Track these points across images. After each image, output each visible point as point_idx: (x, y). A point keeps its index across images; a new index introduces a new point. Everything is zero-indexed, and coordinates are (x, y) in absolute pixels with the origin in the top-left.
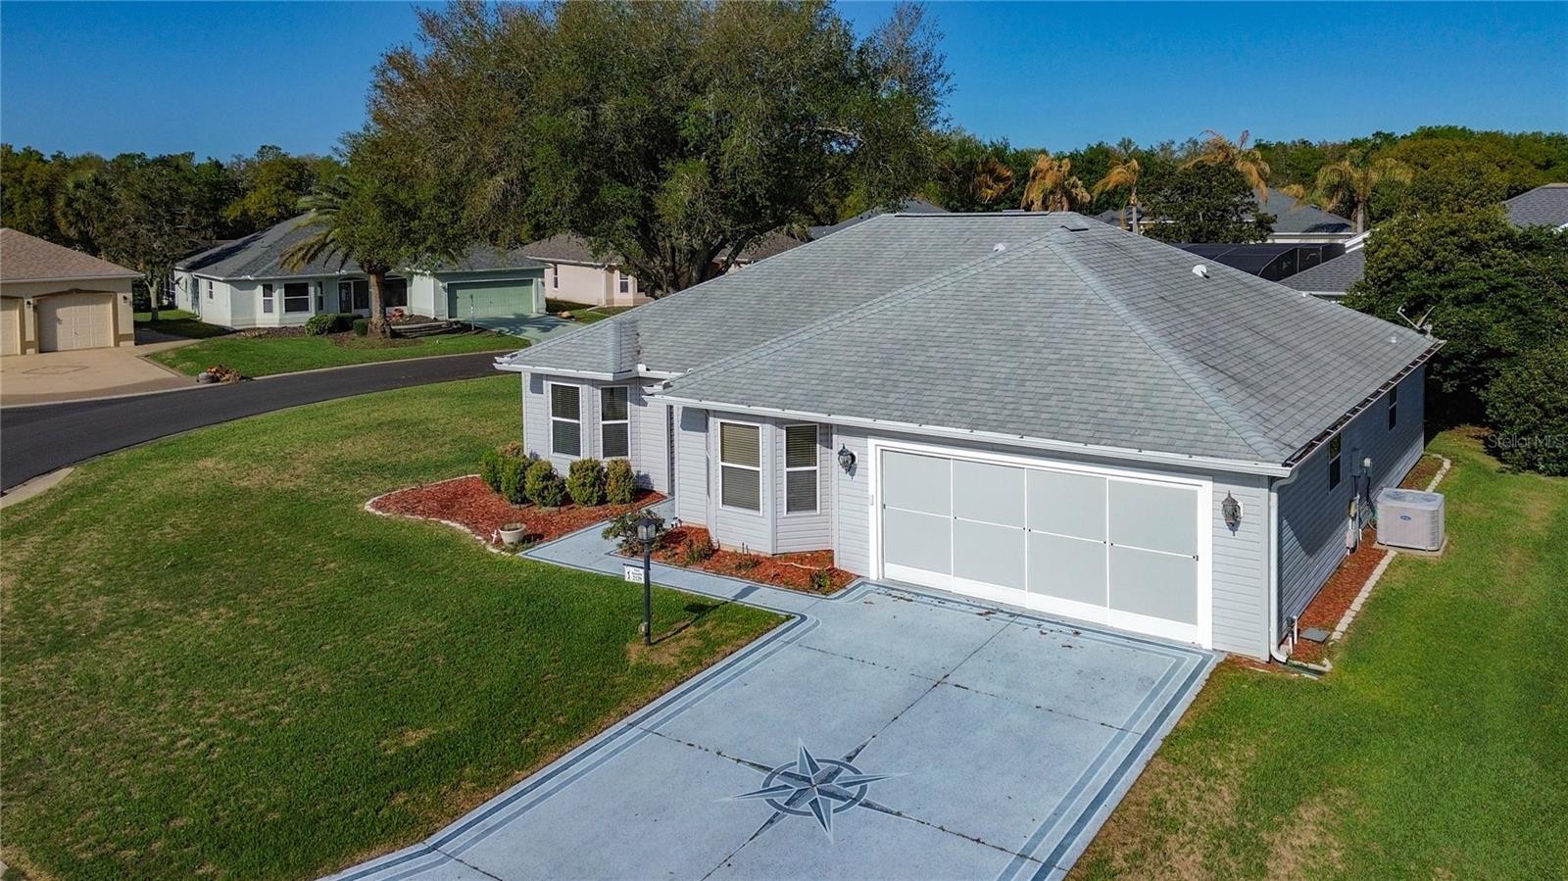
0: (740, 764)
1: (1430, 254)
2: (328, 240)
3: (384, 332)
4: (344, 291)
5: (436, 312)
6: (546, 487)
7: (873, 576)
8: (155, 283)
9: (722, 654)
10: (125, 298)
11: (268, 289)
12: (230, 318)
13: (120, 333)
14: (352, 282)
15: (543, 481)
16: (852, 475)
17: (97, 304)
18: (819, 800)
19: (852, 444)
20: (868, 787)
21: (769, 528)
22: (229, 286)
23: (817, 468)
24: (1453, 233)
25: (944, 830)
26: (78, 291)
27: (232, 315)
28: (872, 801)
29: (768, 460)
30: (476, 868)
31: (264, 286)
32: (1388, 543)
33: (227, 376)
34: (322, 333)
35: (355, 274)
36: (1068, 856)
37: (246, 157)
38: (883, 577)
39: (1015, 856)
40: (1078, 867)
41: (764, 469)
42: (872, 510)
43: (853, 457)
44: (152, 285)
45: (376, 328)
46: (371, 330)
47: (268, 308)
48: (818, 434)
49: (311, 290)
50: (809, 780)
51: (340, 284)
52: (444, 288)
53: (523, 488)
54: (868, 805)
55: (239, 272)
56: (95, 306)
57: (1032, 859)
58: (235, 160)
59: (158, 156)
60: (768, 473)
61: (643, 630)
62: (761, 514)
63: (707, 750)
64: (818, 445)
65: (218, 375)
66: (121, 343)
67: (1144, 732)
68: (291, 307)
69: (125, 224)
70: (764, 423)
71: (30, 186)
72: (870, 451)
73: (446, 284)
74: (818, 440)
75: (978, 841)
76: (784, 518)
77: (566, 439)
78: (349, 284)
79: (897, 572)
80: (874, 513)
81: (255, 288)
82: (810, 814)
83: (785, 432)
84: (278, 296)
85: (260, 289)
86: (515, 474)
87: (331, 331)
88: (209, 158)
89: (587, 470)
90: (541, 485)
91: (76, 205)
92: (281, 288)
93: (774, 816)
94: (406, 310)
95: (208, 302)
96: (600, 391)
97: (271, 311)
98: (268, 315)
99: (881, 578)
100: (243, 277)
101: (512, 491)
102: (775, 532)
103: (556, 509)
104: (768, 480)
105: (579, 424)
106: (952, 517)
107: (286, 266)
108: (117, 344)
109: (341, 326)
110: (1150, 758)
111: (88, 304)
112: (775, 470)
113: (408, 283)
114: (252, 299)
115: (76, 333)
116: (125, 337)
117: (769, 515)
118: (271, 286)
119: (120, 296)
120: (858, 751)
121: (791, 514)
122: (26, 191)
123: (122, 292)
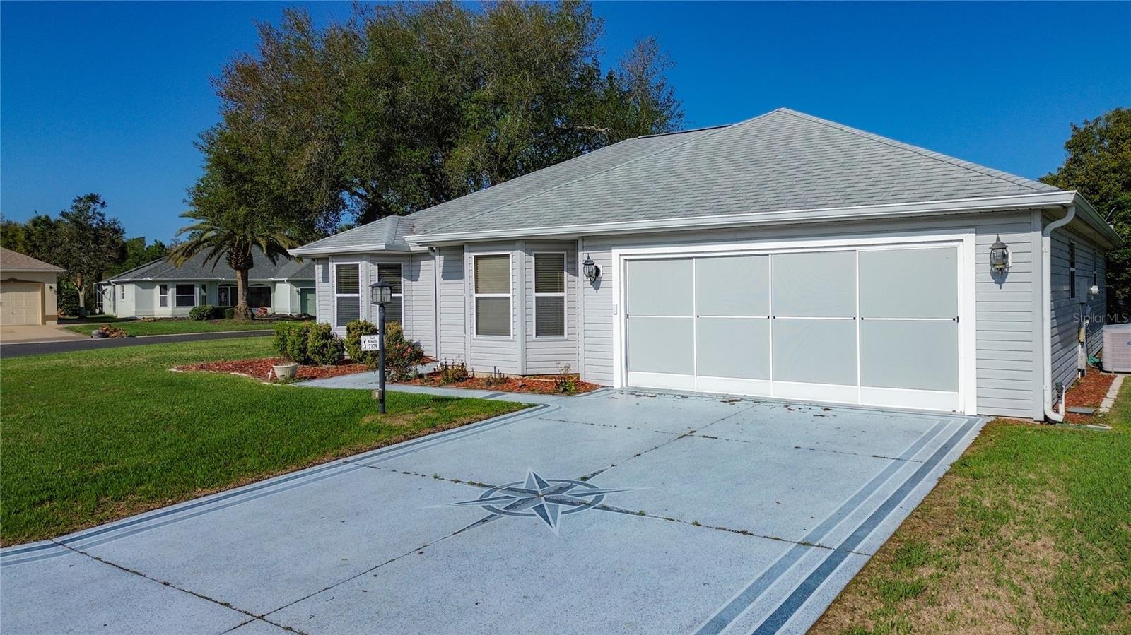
0: (458, 483)
1: (1096, 188)
2: (203, 239)
3: (246, 314)
4: (223, 294)
5: (291, 309)
6: (325, 345)
7: (617, 384)
8: (83, 289)
9: (458, 422)
10: (51, 288)
11: (164, 288)
12: (134, 310)
13: (46, 314)
14: (229, 287)
15: (322, 339)
16: (597, 288)
17: (30, 291)
18: (545, 506)
19: (597, 257)
20: (605, 497)
21: (518, 351)
22: (134, 285)
23: (564, 294)
24: (1115, 171)
25: (699, 525)
26: (15, 280)
27: (136, 307)
28: (607, 505)
29: (518, 285)
30: (99, 559)
31: (160, 286)
32: (1115, 370)
33: (115, 333)
34: (202, 319)
35: (231, 282)
36: (865, 544)
37: (181, 241)
38: (627, 385)
39: (795, 544)
40: (884, 552)
41: (514, 294)
42: (616, 319)
43: (598, 270)
44: (81, 290)
45: (240, 312)
46: (237, 313)
47: (163, 302)
48: (565, 262)
49: (197, 290)
50: (536, 493)
51: (219, 289)
52: (298, 292)
53: (306, 348)
54: (604, 508)
55: (143, 275)
56: (28, 293)
57: (819, 546)
58: (173, 243)
59: (89, 194)
60: (518, 299)
61: (377, 396)
62: (512, 338)
63: (423, 476)
64: (565, 273)
65: (108, 332)
66: (47, 322)
67: (926, 461)
68: (180, 302)
69: (62, 243)
70: (514, 250)
71: (12, 238)
72: (614, 261)
73: (299, 289)
74: (565, 268)
75: (745, 533)
76: (533, 341)
77: (347, 310)
78: (227, 289)
79: (640, 379)
80: (618, 322)
81: (154, 288)
82: (534, 515)
83: (534, 258)
84: (171, 294)
85: (158, 288)
86: (299, 336)
87: (208, 318)
88: (156, 241)
89: (361, 330)
90: (321, 342)
91: (33, 238)
92: (173, 287)
93: (489, 517)
94: (270, 311)
95: (122, 302)
96: (377, 267)
97: (165, 305)
98: (164, 308)
99: (624, 385)
100: (145, 279)
101: (296, 352)
102: (525, 355)
103: (335, 366)
104: (518, 305)
105: (358, 297)
106: (695, 317)
107: (171, 261)
108: (44, 323)
109: (217, 314)
110: (942, 476)
111: (23, 291)
112: (525, 295)
113: (272, 289)
114: (151, 296)
115: (13, 313)
116: (51, 318)
117: (518, 338)
118: (166, 286)
119: (47, 286)
120: (594, 474)
121: (540, 338)
122: (9, 242)
123: (49, 283)
